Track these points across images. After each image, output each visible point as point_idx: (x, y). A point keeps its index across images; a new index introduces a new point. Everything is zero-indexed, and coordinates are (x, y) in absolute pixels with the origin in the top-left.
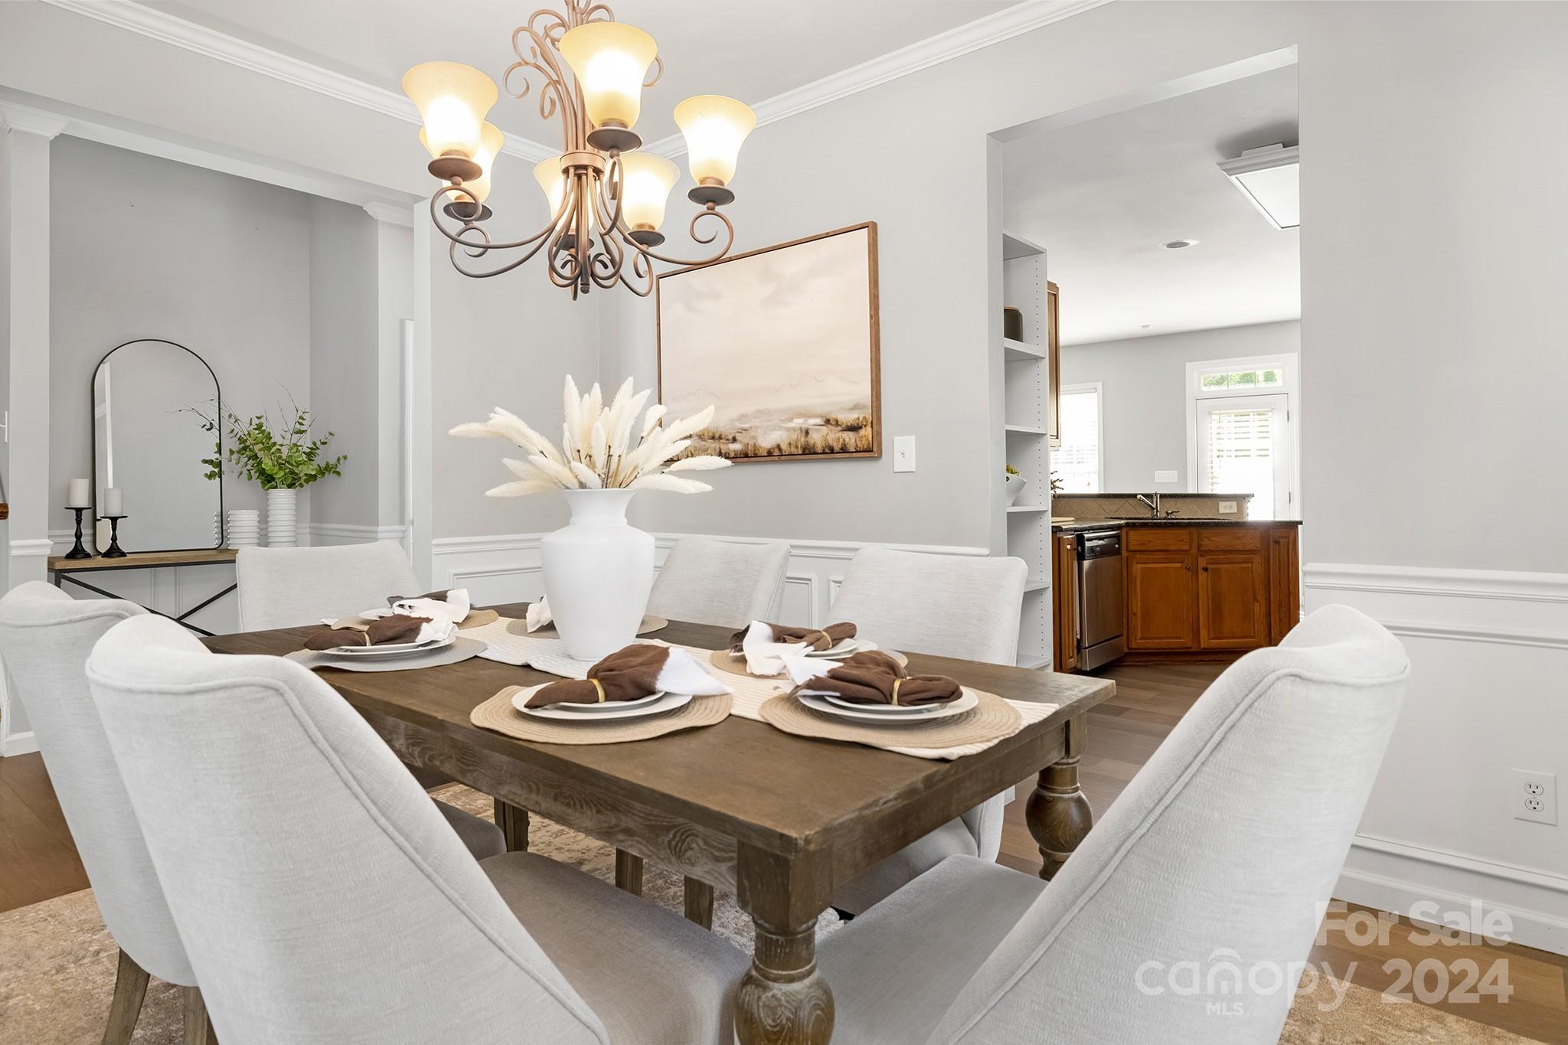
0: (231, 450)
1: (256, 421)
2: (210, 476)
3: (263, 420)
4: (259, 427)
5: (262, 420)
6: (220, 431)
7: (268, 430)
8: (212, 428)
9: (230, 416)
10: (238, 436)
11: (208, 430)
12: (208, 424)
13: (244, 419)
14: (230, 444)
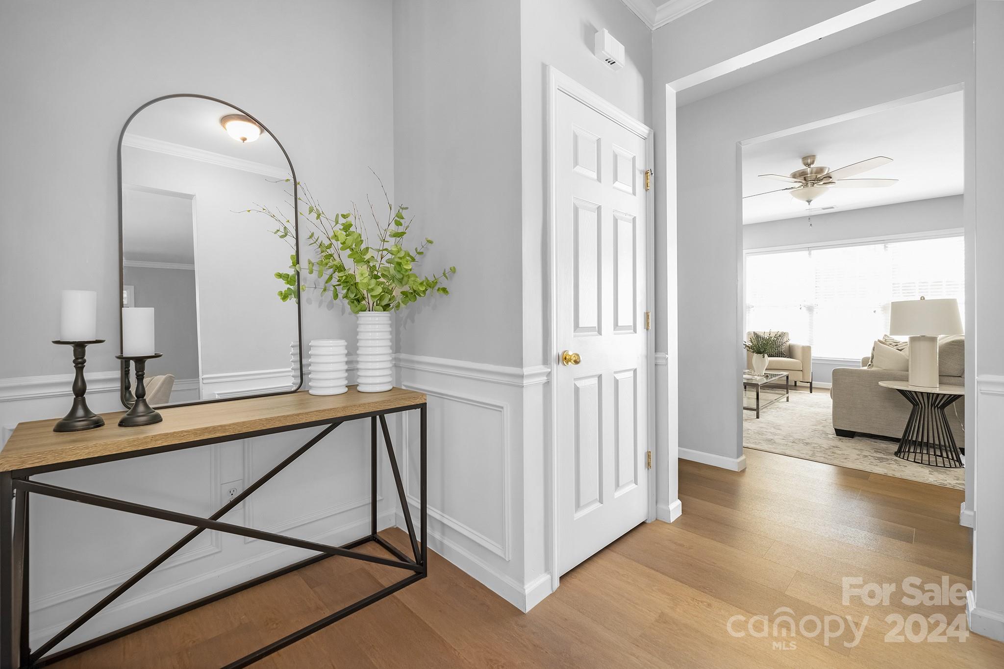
0: (310, 262)
1: (342, 220)
2: (285, 297)
3: (351, 219)
4: (347, 228)
5: (349, 219)
6: (297, 239)
7: (359, 231)
8: (286, 235)
9: (311, 210)
10: (319, 241)
11: (282, 237)
12: (282, 229)
13: (330, 213)
14: (308, 254)
